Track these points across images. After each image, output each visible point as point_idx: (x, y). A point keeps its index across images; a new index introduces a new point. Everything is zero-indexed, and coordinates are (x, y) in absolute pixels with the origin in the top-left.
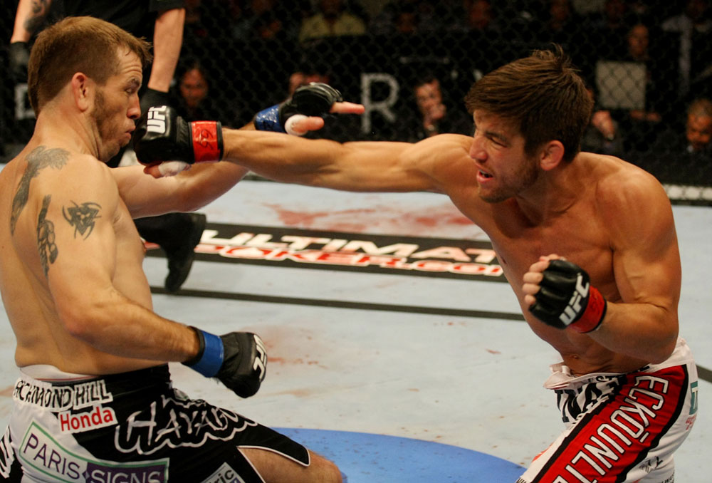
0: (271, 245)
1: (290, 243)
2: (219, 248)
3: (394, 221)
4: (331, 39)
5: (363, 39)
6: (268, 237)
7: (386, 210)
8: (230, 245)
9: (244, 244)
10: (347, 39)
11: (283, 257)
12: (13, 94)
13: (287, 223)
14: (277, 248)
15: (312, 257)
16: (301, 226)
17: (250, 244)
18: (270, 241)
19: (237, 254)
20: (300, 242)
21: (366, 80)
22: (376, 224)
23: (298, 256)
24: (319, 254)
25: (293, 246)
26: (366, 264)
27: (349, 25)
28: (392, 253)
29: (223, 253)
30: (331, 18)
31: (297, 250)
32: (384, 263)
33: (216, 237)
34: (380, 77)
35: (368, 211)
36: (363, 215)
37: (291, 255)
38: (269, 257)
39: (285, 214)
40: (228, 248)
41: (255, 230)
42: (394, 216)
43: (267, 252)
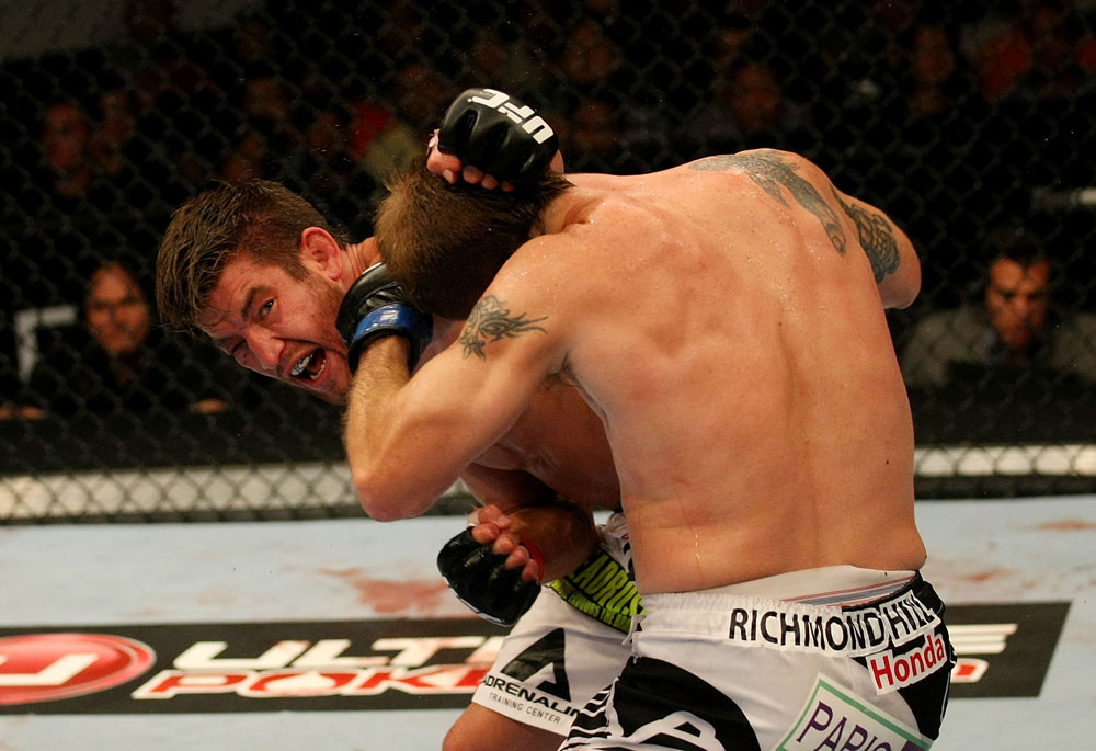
0: (349, 663)
1: (393, 654)
2: (235, 679)
6: (342, 644)
8: (258, 671)
9: (289, 665)
11: (381, 688)
13: (379, 609)
14: (365, 668)
15: (446, 681)
16: (413, 612)
17: (300, 663)
18: (345, 654)
19: (276, 689)
20: (416, 650)
23: (413, 681)
24: (461, 672)
25: (398, 660)
29: (243, 689)
31: (411, 668)
33: (221, 656)
37: (397, 680)
38: (349, 689)
39: (374, 589)
40: (253, 678)
41: (312, 632)
43: (343, 679)
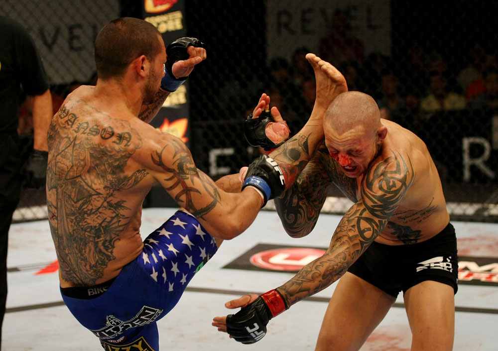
3: (490, 247)
4: (441, 113)
5: (464, 112)
7: (484, 238)
10: (453, 113)
12: (208, 157)
21: (466, 143)
22: (478, 249)
26: (470, 278)
27: (455, 102)
28: (489, 271)
30: (440, 98)
32: (483, 277)
34: (478, 140)
35: (471, 239)
36: (467, 242)
42: (490, 242)
